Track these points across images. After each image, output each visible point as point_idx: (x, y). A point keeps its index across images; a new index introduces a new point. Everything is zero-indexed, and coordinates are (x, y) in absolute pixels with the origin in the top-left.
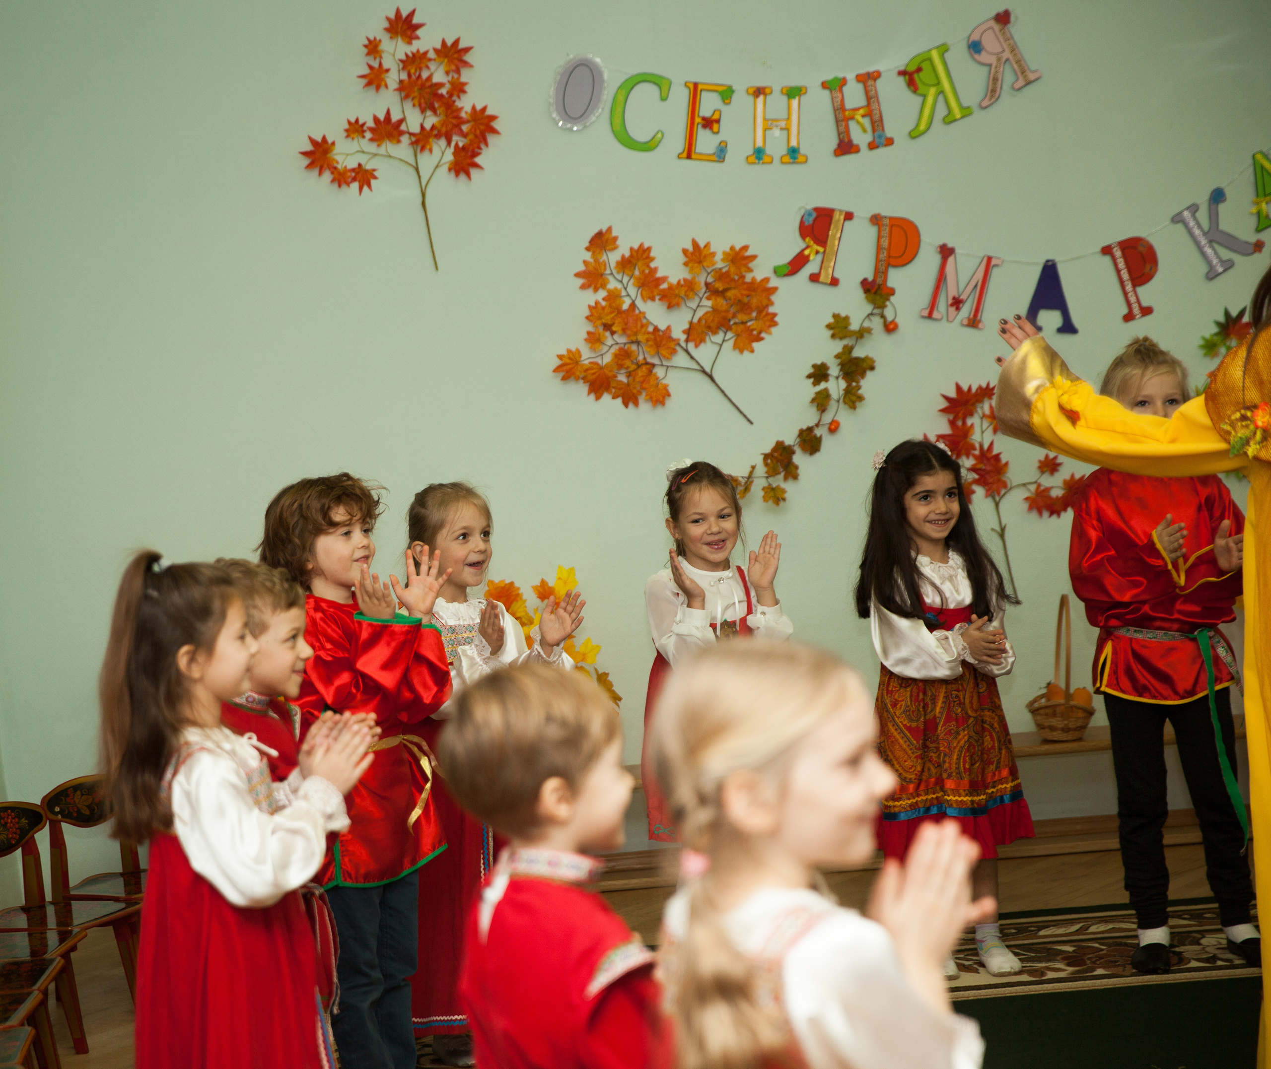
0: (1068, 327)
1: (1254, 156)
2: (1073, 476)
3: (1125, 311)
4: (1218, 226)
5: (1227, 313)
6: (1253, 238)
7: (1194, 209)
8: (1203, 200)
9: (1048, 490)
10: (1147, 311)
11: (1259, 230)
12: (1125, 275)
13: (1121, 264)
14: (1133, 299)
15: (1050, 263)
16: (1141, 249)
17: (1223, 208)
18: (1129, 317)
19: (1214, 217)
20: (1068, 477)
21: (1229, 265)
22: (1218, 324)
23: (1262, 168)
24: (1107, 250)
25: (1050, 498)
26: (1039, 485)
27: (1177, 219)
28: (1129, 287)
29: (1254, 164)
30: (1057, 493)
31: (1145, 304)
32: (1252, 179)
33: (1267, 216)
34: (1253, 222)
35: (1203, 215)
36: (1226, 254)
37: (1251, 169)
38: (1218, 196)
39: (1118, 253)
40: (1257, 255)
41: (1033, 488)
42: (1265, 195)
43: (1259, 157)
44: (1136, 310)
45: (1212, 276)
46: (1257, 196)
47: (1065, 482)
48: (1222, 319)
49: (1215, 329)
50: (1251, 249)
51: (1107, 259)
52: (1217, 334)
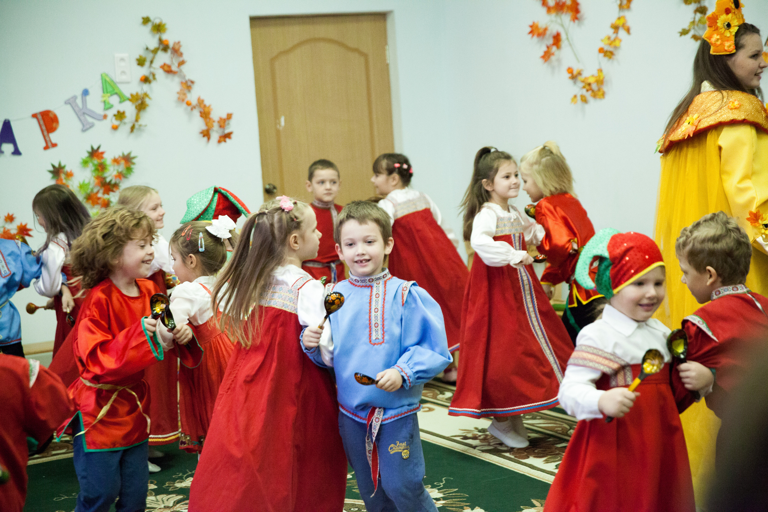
0: (17, 152)
1: (102, 75)
2: (21, 224)
3: (44, 144)
4: (86, 106)
5: (92, 148)
6: (102, 113)
7: (75, 98)
8: (79, 93)
9: (9, 230)
10: (54, 145)
11: (106, 109)
12: (44, 128)
13: (42, 122)
14: (48, 139)
15: (7, 121)
16: (51, 115)
17: (88, 98)
18: (46, 148)
19: (84, 102)
20: (19, 224)
21: (92, 126)
22: (88, 152)
23: (106, 81)
24: (34, 116)
25: (10, 234)
26: (5, 228)
27: (67, 103)
28: (46, 133)
29: (102, 79)
30: (14, 231)
31: (54, 141)
32: (101, 85)
33: (109, 103)
34: (102, 105)
35: (79, 101)
36: (90, 120)
37: (100, 82)
38: (86, 93)
39: (40, 117)
40: (105, 121)
41: (2, 230)
42: (107, 92)
43: (103, 75)
44: (49, 144)
45: (84, 130)
46: (104, 92)
47: (18, 227)
48: (90, 150)
49: (87, 155)
50: (102, 118)
51: (35, 121)
52: (87, 157)
